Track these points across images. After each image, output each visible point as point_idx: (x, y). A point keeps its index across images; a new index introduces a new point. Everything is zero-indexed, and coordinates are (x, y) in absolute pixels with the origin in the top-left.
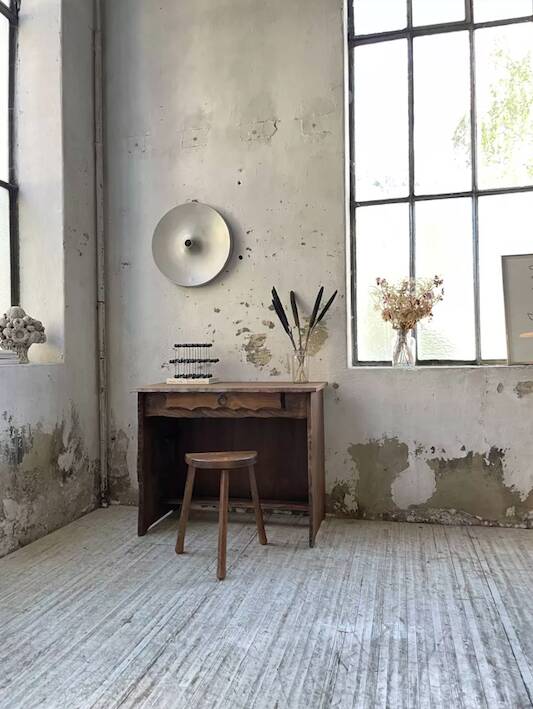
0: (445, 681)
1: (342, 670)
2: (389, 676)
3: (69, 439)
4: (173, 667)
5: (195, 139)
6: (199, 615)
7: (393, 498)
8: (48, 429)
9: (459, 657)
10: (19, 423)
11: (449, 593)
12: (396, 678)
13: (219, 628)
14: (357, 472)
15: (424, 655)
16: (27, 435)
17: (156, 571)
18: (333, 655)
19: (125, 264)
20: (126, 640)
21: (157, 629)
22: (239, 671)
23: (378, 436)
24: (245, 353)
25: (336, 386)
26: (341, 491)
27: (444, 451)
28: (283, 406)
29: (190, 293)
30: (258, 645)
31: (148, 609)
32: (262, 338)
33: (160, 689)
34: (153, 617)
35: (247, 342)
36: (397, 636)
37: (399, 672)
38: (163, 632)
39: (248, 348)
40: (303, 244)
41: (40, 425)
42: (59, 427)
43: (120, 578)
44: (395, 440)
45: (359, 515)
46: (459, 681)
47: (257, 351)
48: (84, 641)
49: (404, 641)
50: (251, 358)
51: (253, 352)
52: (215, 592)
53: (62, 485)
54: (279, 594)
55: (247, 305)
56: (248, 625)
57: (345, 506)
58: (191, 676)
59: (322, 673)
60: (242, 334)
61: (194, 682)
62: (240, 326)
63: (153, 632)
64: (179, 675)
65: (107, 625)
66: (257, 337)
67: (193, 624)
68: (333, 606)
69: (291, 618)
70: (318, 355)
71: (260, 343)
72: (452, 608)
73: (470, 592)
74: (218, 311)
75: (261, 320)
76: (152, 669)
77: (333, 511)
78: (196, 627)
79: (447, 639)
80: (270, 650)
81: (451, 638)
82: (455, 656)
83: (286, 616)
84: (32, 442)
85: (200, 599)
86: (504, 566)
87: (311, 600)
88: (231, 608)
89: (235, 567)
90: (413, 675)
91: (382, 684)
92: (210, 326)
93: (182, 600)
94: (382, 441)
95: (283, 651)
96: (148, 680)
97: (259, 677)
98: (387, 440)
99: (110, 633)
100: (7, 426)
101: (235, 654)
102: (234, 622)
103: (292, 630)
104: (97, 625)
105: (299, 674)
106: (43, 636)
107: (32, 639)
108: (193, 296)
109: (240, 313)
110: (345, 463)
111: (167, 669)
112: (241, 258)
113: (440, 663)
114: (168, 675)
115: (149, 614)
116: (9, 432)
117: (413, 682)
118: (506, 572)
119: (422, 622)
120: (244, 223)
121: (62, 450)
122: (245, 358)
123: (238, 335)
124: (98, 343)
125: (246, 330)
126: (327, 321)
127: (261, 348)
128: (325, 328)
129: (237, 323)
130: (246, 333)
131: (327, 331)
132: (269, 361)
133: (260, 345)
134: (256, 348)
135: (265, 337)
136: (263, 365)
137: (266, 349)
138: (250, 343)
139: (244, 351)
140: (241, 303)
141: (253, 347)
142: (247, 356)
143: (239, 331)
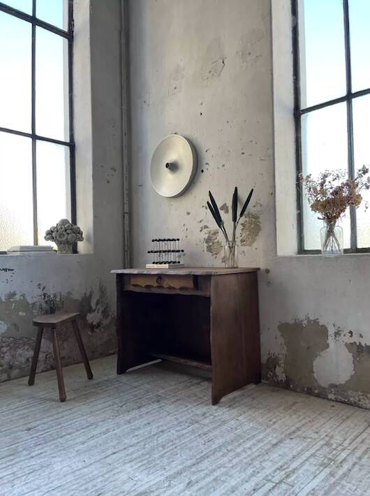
3: (97, 303)
5: (175, 88)
6: (68, 436)
7: (315, 375)
8: (77, 296)
10: (51, 291)
11: (268, 471)
13: (63, 449)
14: (285, 348)
16: (58, 299)
17: (93, 400)
19: (140, 186)
22: (27, 483)
23: (302, 317)
24: (205, 245)
25: (268, 271)
26: (273, 362)
27: (361, 336)
29: (173, 202)
30: (65, 469)
31: (50, 424)
32: (216, 233)
34: (44, 431)
35: (206, 236)
39: (208, 240)
40: (243, 153)
41: (69, 293)
42: (87, 295)
44: (316, 322)
45: (286, 386)
47: (213, 243)
50: (209, 249)
51: (211, 244)
52: (100, 423)
53: (90, 333)
54: (135, 436)
55: (206, 207)
56: (82, 452)
57: (276, 376)
60: (203, 230)
62: (202, 225)
65: (16, 429)
66: (213, 232)
67: (55, 442)
69: (115, 456)
70: (255, 245)
74: (188, 214)
77: (267, 379)
84: (63, 304)
89: (138, 409)
92: (184, 225)
94: (305, 322)
98: (309, 321)
100: (40, 292)
108: (175, 203)
110: (276, 338)
112: (202, 171)
115: (45, 428)
116: (43, 297)
120: (203, 144)
121: (90, 310)
122: (205, 249)
123: (201, 231)
124: (124, 240)
125: (206, 227)
126: (261, 216)
127: (216, 241)
128: (259, 222)
129: (201, 222)
130: (206, 229)
131: (260, 225)
132: (221, 250)
133: (215, 238)
134: (212, 241)
135: (218, 232)
136: (217, 254)
137: (219, 242)
138: (208, 237)
139: (205, 243)
140: (203, 206)
141: (210, 240)
142: (207, 247)
143: (201, 228)
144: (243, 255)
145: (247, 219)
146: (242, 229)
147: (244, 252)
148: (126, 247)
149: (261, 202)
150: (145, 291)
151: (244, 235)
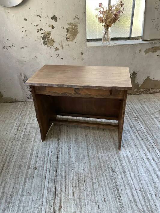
0: (145, 172)
1: (116, 175)
2: (130, 174)
4: (63, 189)
6: (60, 159)
9: (145, 160)
11: (130, 130)
12: (132, 174)
13: (70, 165)
15: (135, 161)
17: (33, 139)
18: (110, 169)
20: (40, 179)
21: (48, 170)
22: (85, 185)
24: (42, 41)
25: (82, 53)
29: (9, 10)
30: (85, 170)
31: (40, 160)
32: (49, 33)
33: (64, 202)
34: (44, 164)
35: (42, 35)
36: (125, 155)
37: (132, 171)
38: (51, 171)
39: (43, 38)
43: (22, 145)
46: (149, 171)
47: (48, 40)
48: (25, 184)
49: (127, 156)
51: (46, 40)
52: (60, 146)
54: (81, 142)
55: (40, 17)
56: (78, 160)
58: (71, 192)
59: (111, 178)
60: (40, 31)
61: (73, 195)
62: (38, 28)
63: (48, 172)
64: (67, 193)
65: (29, 173)
66: (47, 33)
67: (60, 165)
68: (100, 144)
69: (90, 153)
70: (75, 41)
72: (134, 137)
73: (136, 128)
74: (26, 20)
75: (48, 25)
76: (57, 193)
78: (61, 166)
79: (138, 152)
80: (91, 172)
81: (139, 151)
82: (143, 160)
83: (88, 153)
85: (56, 150)
86: (140, 114)
87: (93, 143)
88: (69, 153)
89: (61, 131)
90: (136, 172)
91: (130, 178)
92: (23, 27)
93: (50, 152)
95: (95, 170)
96: (58, 199)
97: (93, 185)
99: (32, 177)
101: (81, 177)
102: (73, 159)
103: (93, 160)
104: (25, 174)
105: (104, 181)
106: (7, 186)
107: (4, 189)
109: (37, 21)
111: (62, 191)
113: (141, 164)
114: (63, 194)
115: (42, 163)
117: (137, 175)
118: (141, 116)
119: (128, 145)
122: (43, 43)
123: (38, 32)
125: (41, 29)
126: (78, 25)
128: (77, 28)
129: (37, 26)
130: (42, 31)
131: (78, 30)
132: (54, 44)
133: (49, 37)
134: (47, 38)
135: (51, 33)
136: (51, 46)
137: (52, 39)
138: (44, 36)
139: (42, 40)
140: (37, 16)
141: (46, 38)
142: (44, 42)
143: (38, 30)
144: (68, 46)
145: (70, 26)
146: (67, 32)
147: (68, 44)
149: (78, 17)
151: (68, 35)
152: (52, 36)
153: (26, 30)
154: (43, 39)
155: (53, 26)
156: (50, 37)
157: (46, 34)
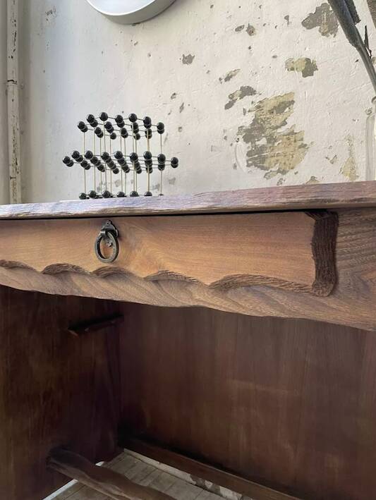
24: (243, 147)
28: (327, 274)
32: (284, 105)
35: (247, 121)
39: (253, 132)
47: (271, 139)
50: (257, 159)
51: (263, 142)
55: (251, 31)
60: (239, 101)
62: (235, 86)
66: (273, 103)
71: (281, 118)
74: (188, 60)
75: (282, 59)
92: (173, 96)
108: (145, 36)
122: (242, 160)
123: (228, 106)
124: (7, 154)
125: (247, 91)
127: (282, 130)
129: (228, 78)
130: (248, 99)
132: (299, 161)
133: (279, 123)
134: (268, 132)
135: (293, 102)
136: (284, 172)
137: (293, 133)
138: (255, 121)
139: (241, 142)
140: (239, 29)
141: (262, 129)
142: (249, 154)
143: (231, 96)
148: (11, 168)
150: (50, 287)
152: (296, 119)
153: (182, 108)
154: (246, 140)
155: (308, 60)
156: (284, 123)
157: (266, 109)
